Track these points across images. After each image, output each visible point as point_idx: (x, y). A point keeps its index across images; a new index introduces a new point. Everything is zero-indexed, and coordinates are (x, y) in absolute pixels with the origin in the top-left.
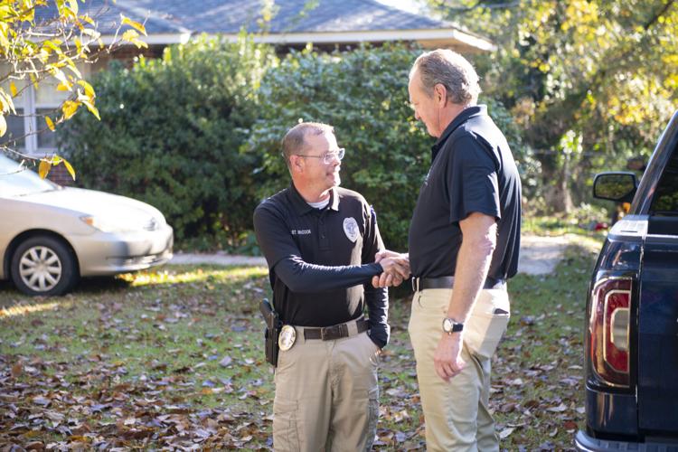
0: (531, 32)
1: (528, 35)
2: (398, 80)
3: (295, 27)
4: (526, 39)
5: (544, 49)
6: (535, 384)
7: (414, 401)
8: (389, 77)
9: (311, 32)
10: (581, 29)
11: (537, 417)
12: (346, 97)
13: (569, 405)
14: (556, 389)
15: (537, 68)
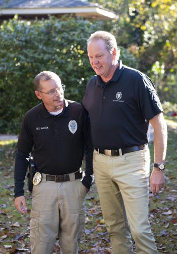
0: (136, 8)
1: (134, 10)
2: (72, 37)
3: (7, 6)
4: (133, 12)
5: (143, 18)
6: (154, 200)
7: (92, 212)
8: (67, 35)
9: (16, 8)
10: (162, 7)
11: (158, 217)
12: (43, 47)
13: (173, 211)
14: (165, 203)
15: (139, 28)
